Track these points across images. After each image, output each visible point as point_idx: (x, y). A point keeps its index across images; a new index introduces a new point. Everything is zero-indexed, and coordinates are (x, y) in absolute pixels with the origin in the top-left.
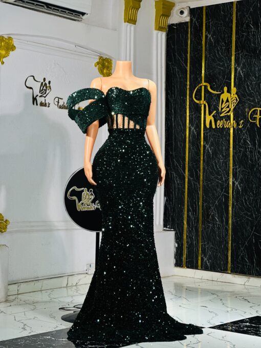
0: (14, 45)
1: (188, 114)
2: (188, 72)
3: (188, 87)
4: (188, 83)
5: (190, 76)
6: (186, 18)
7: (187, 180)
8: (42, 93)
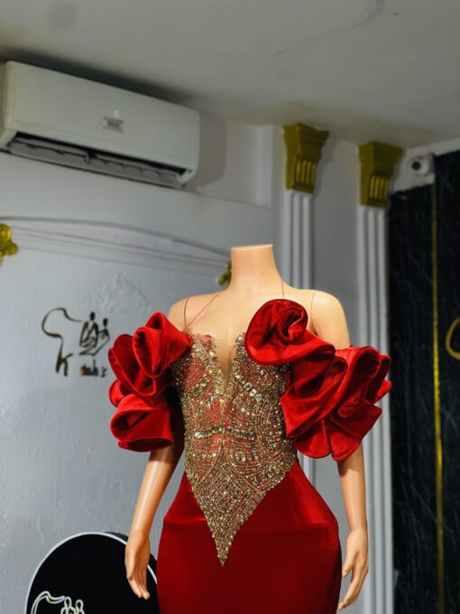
0: (14, 241)
1: (437, 383)
2: (435, 292)
3: (435, 323)
4: (435, 315)
5: (439, 299)
6: (426, 176)
7: (440, 533)
8: (85, 346)
